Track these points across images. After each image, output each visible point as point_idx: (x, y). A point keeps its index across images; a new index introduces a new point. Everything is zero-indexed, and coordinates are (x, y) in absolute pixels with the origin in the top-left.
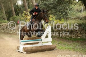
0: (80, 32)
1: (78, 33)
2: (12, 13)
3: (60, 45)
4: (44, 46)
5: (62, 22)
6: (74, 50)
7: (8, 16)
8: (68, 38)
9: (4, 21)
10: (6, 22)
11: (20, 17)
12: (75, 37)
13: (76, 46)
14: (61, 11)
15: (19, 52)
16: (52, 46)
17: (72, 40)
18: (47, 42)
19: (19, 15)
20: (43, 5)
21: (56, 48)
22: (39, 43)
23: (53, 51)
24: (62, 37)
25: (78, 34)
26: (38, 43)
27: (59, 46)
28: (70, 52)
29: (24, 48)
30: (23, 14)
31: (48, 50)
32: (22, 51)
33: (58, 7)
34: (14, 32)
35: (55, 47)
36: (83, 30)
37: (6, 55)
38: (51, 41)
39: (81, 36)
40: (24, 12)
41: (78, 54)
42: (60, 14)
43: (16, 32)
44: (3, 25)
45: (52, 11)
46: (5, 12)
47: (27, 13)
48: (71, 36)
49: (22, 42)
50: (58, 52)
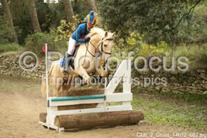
1: (202, 79)
2: (32, 26)
3: (154, 110)
4: (111, 112)
6: (190, 126)
7: (20, 32)
8: (177, 92)
9: (10, 45)
10: (15, 50)
11: (52, 36)
12: (194, 91)
13: (198, 114)
14: (158, 20)
15: (46, 127)
16: (131, 113)
17: (187, 99)
18: (121, 103)
19: (49, 32)
20: (110, 4)
21: (143, 119)
22: (98, 106)
23: (136, 126)
24: (161, 89)
25: (203, 82)
26: (95, 105)
27: (152, 113)
29: (57, 117)
30: (60, 29)
31: (121, 125)
32: (53, 126)
33: (151, 10)
34: (37, 75)
35: (141, 117)
37: (10, 134)
38: (131, 99)
40: (63, 22)
42: (156, 30)
43: (40, 76)
44: (6, 57)
45: (134, 20)
46: (14, 21)
47: (71, 27)
48: (185, 88)
49: (53, 101)
50: (147, 128)
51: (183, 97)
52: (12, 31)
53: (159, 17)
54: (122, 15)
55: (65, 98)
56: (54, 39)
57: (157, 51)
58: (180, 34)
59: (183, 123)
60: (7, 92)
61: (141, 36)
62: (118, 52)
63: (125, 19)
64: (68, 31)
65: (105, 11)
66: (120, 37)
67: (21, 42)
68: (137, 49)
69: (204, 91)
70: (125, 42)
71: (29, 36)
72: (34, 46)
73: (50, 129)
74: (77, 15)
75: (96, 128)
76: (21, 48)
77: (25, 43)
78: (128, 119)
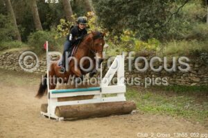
0: (197, 71)
1: (190, 72)
3: (146, 101)
4: (106, 103)
6: (178, 114)
7: (23, 30)
9: (14, 43)
10: (18, 47)
11: (52, 34)
12: (183, 84)
13: (186, 104)
15: (47, 117)
16: (125, 103)
17: (176, 90)
18: (115, 95)
19: (49, 30)
20: (105, 5)
21: (135, 109)
22: (94, 97)
23: (129, 115)
25: (191, 75)
26: (91, 97)
27: (144, 104)
28: (169, 118)
29: (57, 107)
30: (59, 27)
31: (115, 114)
32: (53, 115)
33: (142, 10)
35: (134, 107)
36: (203, 65)
37: (15, 123)
38: (125, 91)
39: (198, 80)
40: (63, 21)
41: (188, 122)
42: (148, 27)
43: (42, 71)
44: (10, 54)
45: (127, 19)
46: (17, 20)
47: (70, 25)
48: (174, 81)
49: (53, 93)
50: (139, 117)
51: (173, 89)
52: (16, 29)
53: (150, 16)
54: (116, 15)
55: (64, 90)
56: (54, 36)
57: (149, 47)
58: (172, 31)
59: (172, 112)
60: (11, 85)
61: (134, 33)
62: (113, 48)
63: (119, 18)
64: (67, 29)
65: (101, 11)
66: (115, 35)
67: (24, 40)
68: (131, 45)
69: (192, 83)
70: (119, 39)
71: (31, 34)
72: (36, 43)
73: (51, 118)
74: (76, 14)
75: (92, 118)
76: (24, 45)
77: (27, 41)
78: (122, 109)
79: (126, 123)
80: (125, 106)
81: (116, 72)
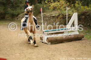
2: (35, 2)
3: (87, 34)
5: (89, 8)
15: (43, 42)
19: (41, 3)
22: (64, 33)
23: (80, 41)
24: (90, 25)
27: (87, 35)
29: (47, 38)
30: (46, 2)
35: (83, 37)
43: (39, 21)
47: (51, 1)
50: (86, 41)
56: (44, 6)
57: (88, 9)
61: (80, 3)
64: (49, 2)
66: (72, 4)
68: (79, 8)
70: (74, 6)
73: (45, 43)
75: (64, 42)
78: (77, 38)
79: (80, 44)
80: (79, 36)
81: (74, 21)
